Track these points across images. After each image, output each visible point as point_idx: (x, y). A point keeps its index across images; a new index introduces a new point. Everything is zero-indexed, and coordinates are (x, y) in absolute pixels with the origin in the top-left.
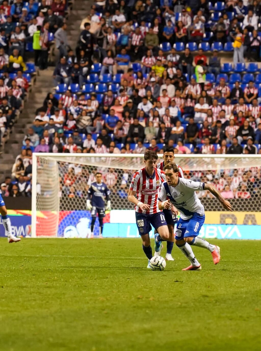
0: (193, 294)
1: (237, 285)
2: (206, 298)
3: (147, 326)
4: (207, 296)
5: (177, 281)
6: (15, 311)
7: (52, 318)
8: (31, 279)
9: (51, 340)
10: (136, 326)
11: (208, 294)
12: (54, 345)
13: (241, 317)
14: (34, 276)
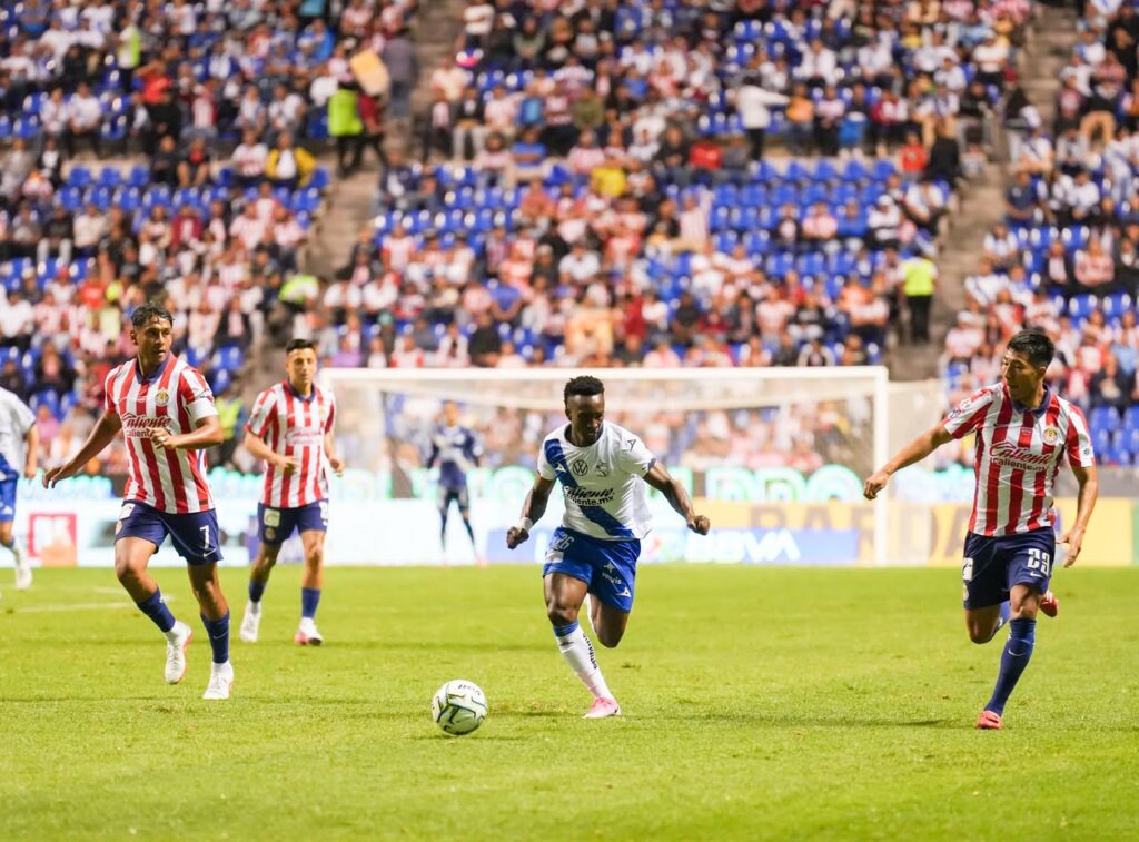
0: (659, 697)
1: (763, 676)
2: (686, 705)
3: (540, 775)
4: (689, 702)
5: (627, 666)
6: (246, 743)
7: (327, 758)
8: (295, 666)
9: (317, 809)
10: (518, 774)
11: (694, 697)
12: (320, 823)
13: (758, 750)
14: (304, 658)
